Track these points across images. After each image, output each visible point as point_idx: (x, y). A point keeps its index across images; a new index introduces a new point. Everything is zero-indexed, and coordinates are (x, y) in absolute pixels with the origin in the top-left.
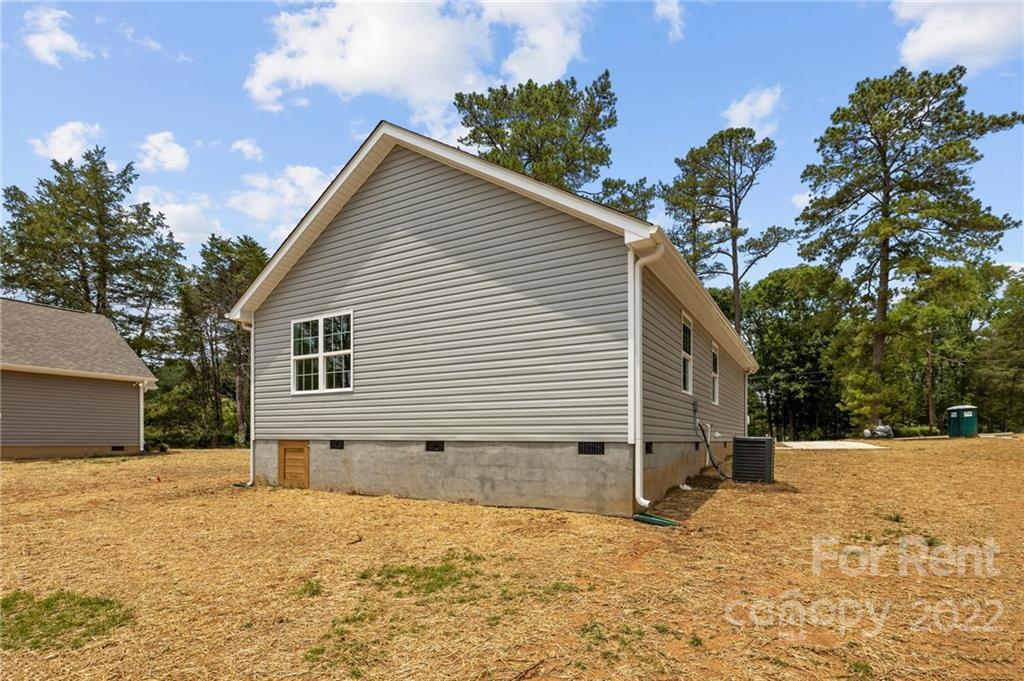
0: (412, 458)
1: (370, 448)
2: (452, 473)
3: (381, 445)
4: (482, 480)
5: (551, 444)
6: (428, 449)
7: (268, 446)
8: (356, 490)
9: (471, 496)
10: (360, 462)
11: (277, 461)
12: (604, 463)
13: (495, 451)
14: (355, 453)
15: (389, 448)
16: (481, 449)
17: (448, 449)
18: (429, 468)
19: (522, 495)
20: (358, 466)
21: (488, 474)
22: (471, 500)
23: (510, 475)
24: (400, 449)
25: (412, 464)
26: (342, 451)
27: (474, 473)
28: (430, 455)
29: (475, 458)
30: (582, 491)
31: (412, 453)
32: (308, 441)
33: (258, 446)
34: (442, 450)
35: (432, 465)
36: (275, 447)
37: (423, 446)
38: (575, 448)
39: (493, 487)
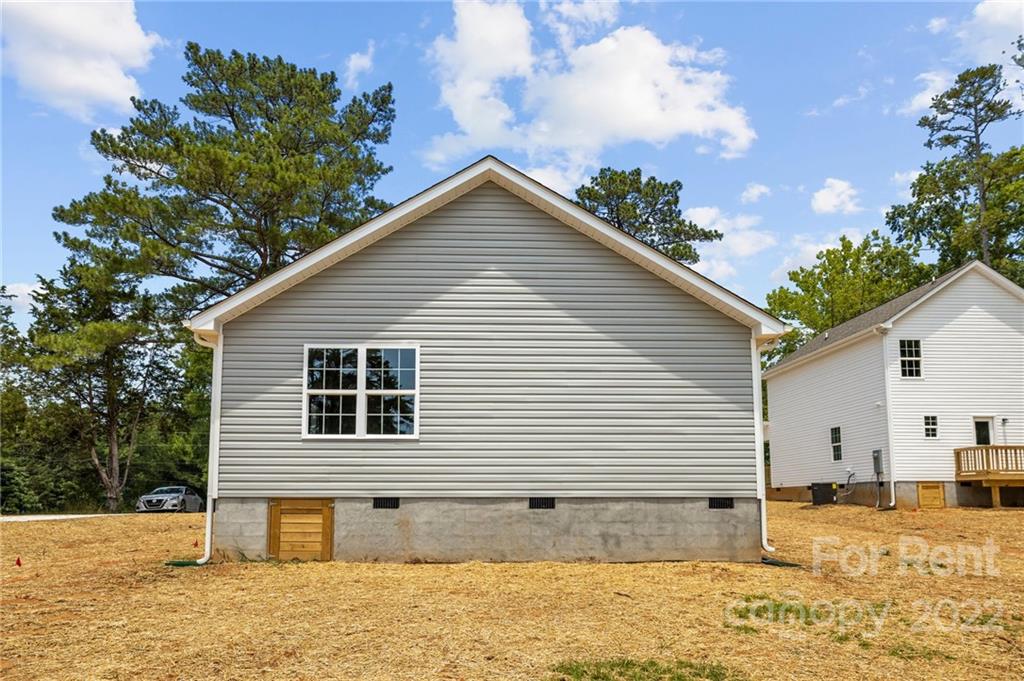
0: (510, 517)
1: (444, 506)
2: (567, 531)
3: (463, 503)
4: (605, 537)
5: (682, 499)
6: (531, 507)
7: (247, 506)
8: (420, 558)
9: (591, 553)
10: (430, 523)
11: (264, 527)
12: (735, 516)
13: (619, 507)
14: (421, 516)
15: (474, 506)
16: (602, 505)
17: (559, 506)
18: (533, 527)
19: (651, 550)
20: (425, 528)
21: (613, 530)
22: (592, 559)
23: (638, 531)
24: (493, 507)
25: (510, 524)
26: (397, 510)
27: (595, 530)
28: (534, 513)
29: (596, 515)
30: (714, 542)
31: (511, 511)
32: (332, 500)
33: (221, 507)
34: (553, 507)
35: (539, 523)
36: (262, 509)
37: (526, 504)
38: (706, 504)
39: (618, 544)
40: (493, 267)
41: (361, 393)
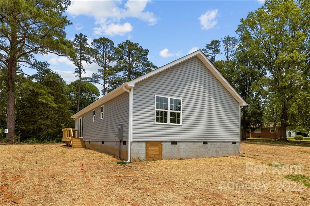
0: (199, 147)
1: (187, 144)
2: (210, 150)
3: (190, 143)
4: (216, 151)
5: (228, 142)
6: (203, 144)
7: (140, 144)
8: (182, 158)
9: (214, 155)
10: (183, 148)
11: (145, 150)
12: (236, 146)
13: (218, 144)
14: (182, 146)
15: (193, 144)
16: (215, 143)
17: (208, 144)
18: (204, 149)
19: (223, 154)
20: (183, 150)
21: (217, 150)
22: (214, 156)
23: (222, 149)
24: (196, 144)
25: (199, 148)
26: (177, 145)
27: (214, 150)
28: (204, 146)
29: (215, 146)
30: (233, 152)
31: (199, 145)
32: (162, 142)
33: (133, 144)
34: (207, 144)
35: (205, 148)
36: (144, 145)
37: (202, 143)
38: (232, 143)
39: (218, 153)
40: (197, 80)
41: (169, 111)
